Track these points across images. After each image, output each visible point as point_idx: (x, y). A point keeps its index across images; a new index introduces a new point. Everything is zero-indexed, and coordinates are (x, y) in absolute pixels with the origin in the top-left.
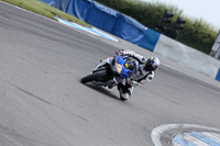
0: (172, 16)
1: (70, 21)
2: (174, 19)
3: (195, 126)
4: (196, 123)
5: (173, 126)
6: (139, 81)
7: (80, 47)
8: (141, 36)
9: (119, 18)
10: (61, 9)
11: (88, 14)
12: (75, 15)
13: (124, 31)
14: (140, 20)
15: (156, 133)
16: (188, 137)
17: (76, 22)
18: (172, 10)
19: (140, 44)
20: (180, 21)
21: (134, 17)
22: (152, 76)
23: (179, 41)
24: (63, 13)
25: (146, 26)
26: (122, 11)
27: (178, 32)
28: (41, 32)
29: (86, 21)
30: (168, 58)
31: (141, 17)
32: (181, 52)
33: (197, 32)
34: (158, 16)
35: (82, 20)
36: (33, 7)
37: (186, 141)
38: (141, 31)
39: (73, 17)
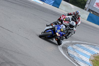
3: (78, 42)
4: (78, 40)
5: (68, 42)
16: (75, 47)
32: (71, 8)
37: (73, 49)
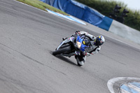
0: (120, 8)
1: (55, 11)
2: (122, 10)
4: (136, 76)
5: (121, 78)
6: (90, 53)
7: (61, 28)
8: (101, 21)
9: (87, 10)
10: (49, 4)
11: (67, 7)
12: (59, 7)
13: (90, 18)
14: (100, 11)
15: (110, 83)
17: (59, 12)
18: (120, 4)
19: (100, 26)
20: (126, 12)
21: (96, 9)
22: (99, 49)
23: (125, 24)
24: (51, 7)
25: (104, 14)
26: (88, 5)
27: (124, 18)
28: (37, 19)
29: (66, 11)
30: (118, 35)
31: (101, 9)
32: (126, 31)
33: (136, 18)
34: (112, 8)
35: (63, 11)
36: (32, 2)
38: (100, 18)
39: (57, 9)
